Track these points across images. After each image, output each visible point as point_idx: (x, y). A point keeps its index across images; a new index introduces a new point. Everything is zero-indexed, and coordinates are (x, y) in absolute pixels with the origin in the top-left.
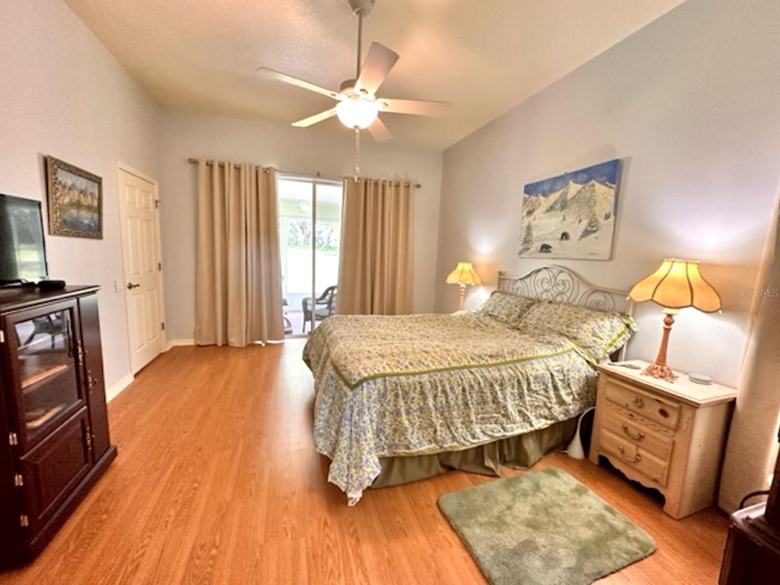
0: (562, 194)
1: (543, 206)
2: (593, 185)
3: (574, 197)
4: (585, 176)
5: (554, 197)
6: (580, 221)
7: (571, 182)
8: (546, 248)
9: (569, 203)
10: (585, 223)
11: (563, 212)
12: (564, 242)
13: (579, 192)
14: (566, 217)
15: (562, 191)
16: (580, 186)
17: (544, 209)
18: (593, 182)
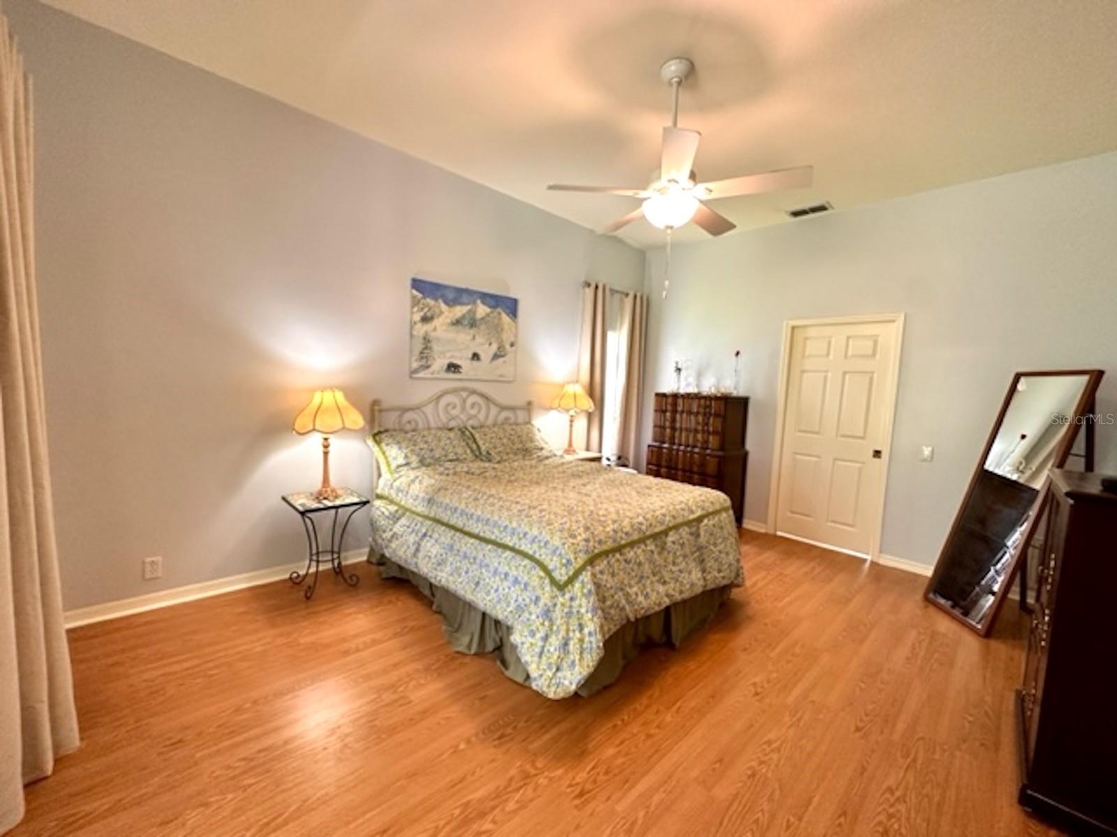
0: (469, 311)
1: (447, 317)
2: (500, 314)
3: (483, 319)
4: (492, 302)
5: (460, 311)
6: (490, 344)
7: (479, 302)
8: (453, 368)
9: (478, 323)
10: (495, 347)
11: (472, 331)
12: (475, 363)
13: (488, 315)
14: (477, 338)
15: (469, 307)
16: (488, 310)
17: (449, 321)
18: (499, 310)
